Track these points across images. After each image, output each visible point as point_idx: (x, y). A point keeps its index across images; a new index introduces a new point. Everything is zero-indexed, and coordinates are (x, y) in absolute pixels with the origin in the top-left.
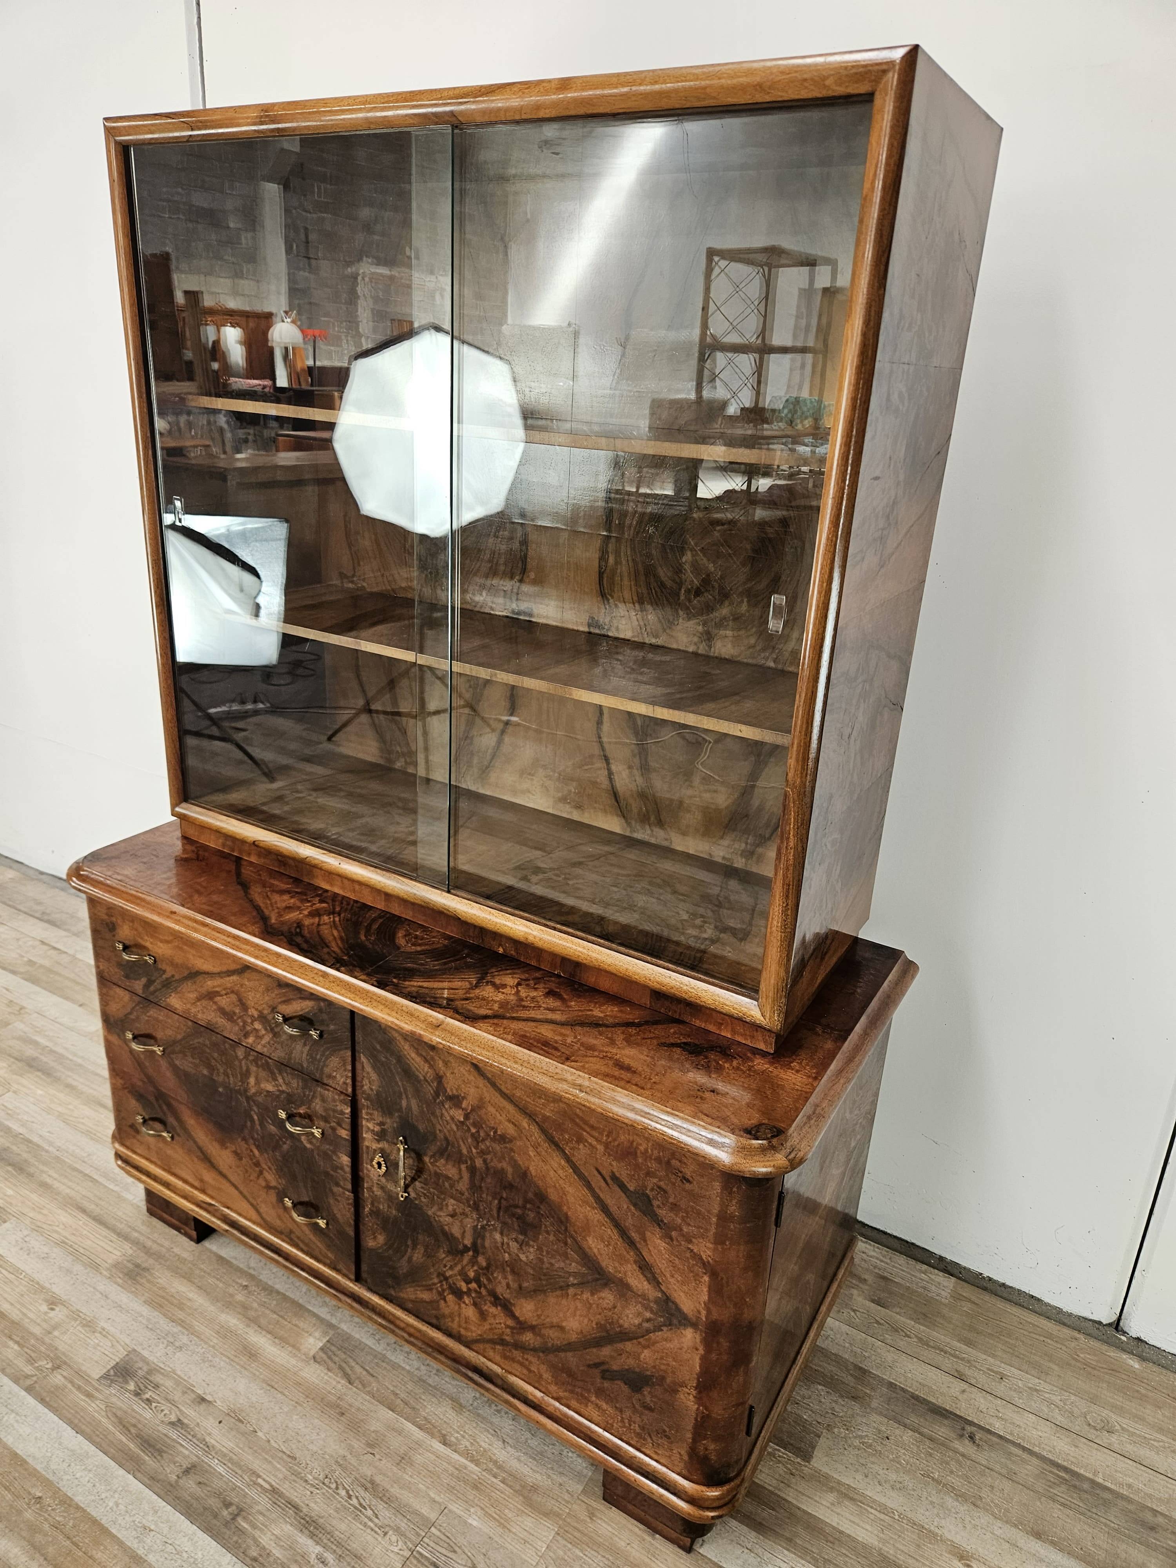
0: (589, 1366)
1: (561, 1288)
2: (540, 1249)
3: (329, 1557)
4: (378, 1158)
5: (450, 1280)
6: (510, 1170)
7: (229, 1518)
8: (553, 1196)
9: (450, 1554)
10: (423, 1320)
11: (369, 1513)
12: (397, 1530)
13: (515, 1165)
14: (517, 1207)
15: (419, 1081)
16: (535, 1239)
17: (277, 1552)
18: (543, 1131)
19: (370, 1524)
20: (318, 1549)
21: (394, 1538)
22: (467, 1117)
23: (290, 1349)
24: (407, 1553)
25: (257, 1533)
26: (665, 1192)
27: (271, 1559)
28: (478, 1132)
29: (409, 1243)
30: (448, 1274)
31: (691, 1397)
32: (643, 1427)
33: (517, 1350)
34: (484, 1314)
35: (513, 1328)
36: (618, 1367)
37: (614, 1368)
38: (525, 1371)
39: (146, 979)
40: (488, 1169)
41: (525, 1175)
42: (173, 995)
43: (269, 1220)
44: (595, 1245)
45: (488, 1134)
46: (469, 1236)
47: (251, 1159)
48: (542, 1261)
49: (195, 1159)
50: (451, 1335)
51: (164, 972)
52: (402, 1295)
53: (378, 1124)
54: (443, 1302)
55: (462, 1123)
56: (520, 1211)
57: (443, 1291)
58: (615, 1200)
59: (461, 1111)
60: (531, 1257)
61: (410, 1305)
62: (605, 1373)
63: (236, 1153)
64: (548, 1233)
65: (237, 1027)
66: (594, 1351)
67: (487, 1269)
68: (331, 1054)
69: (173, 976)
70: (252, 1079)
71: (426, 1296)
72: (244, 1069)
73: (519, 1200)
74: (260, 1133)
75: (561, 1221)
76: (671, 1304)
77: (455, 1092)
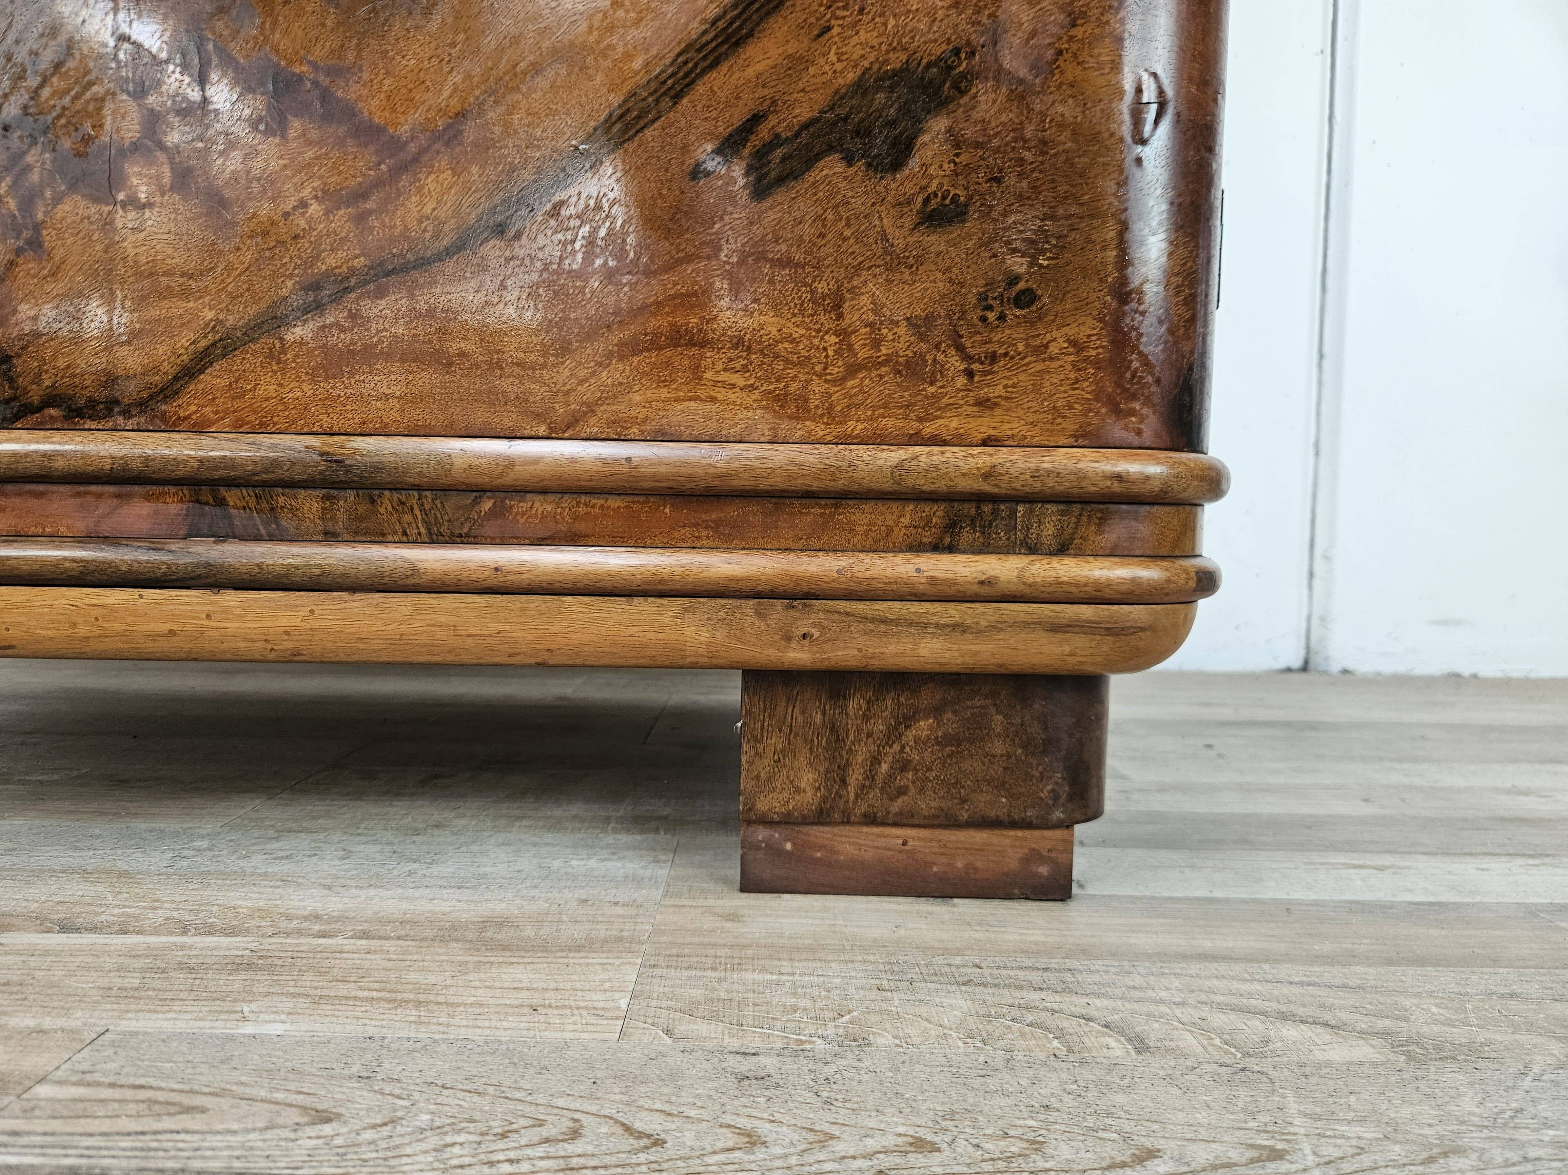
32: (929, 318)
33: (380, 293)
34: (223, 203)
35: (362, 195)
36: (821, 99)
37: (804, 112)
38: (425, 380)
50: (70, 410)
54: (24, 271)
57: (28, 205)
62: (769, 158)
66: (716, 79)
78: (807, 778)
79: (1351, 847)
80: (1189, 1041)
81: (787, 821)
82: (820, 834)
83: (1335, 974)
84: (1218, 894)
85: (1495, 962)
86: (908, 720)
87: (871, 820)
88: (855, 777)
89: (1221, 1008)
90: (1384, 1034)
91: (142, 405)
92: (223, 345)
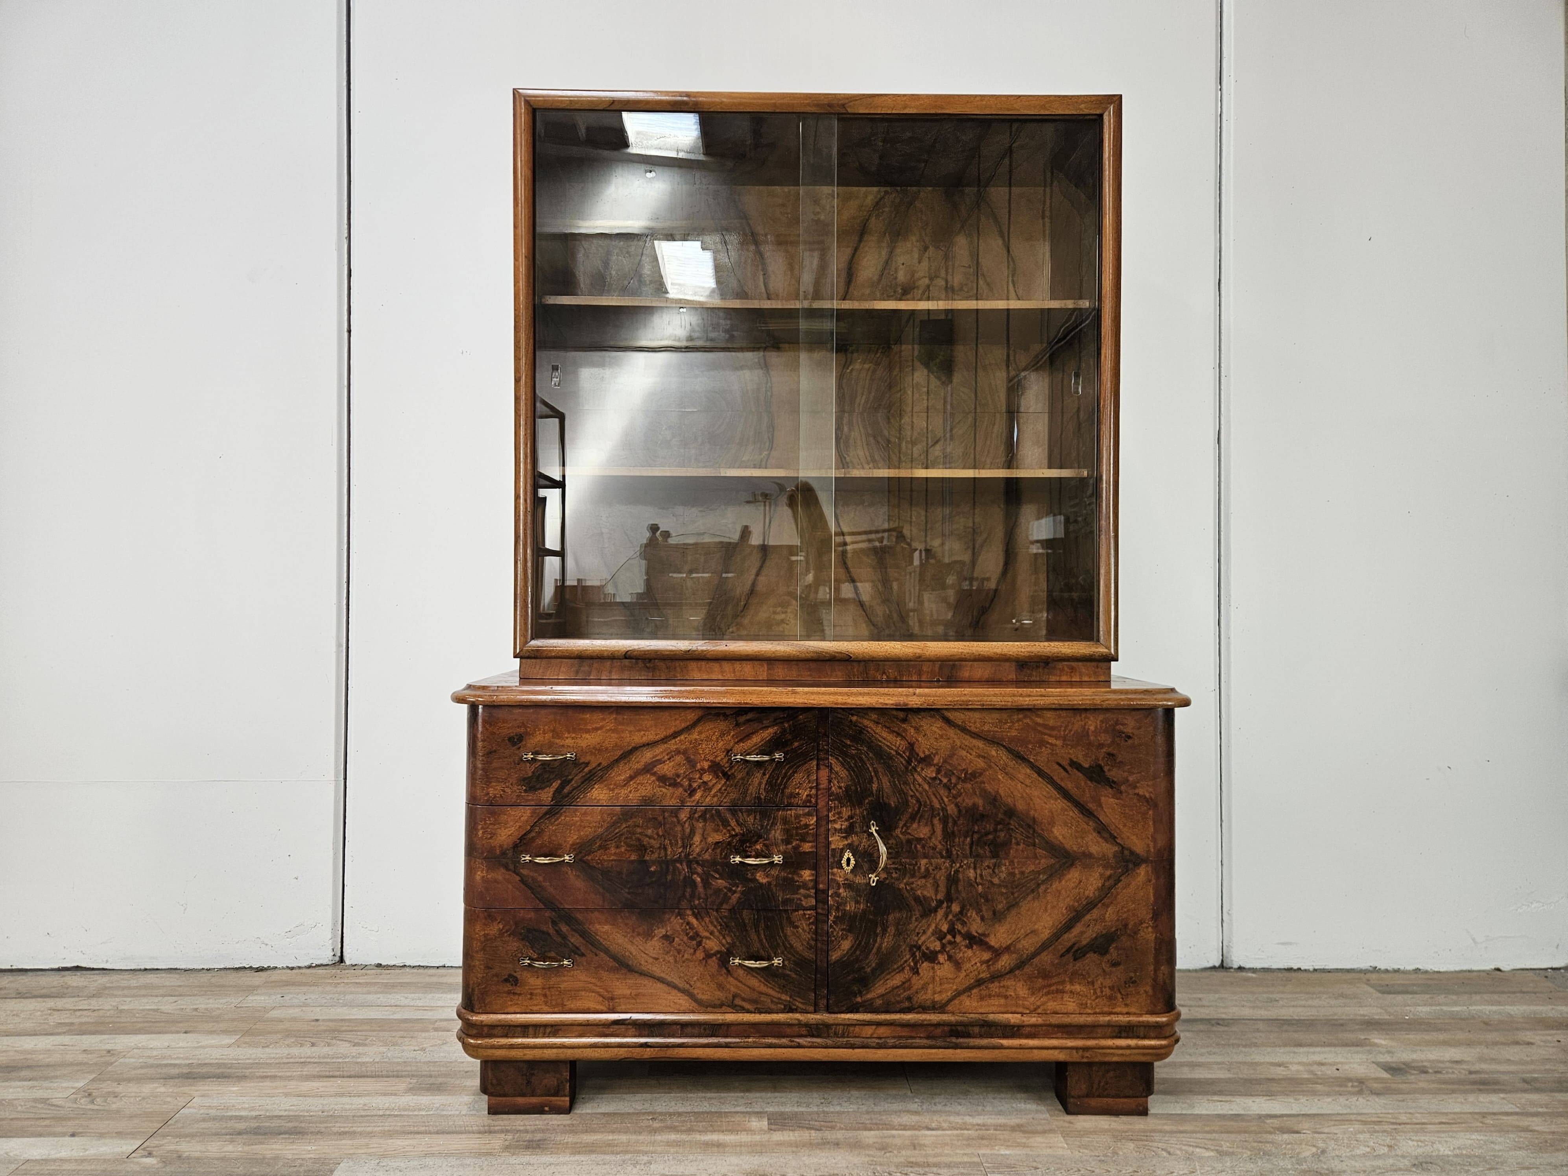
0: (1062, 956)
1: (1033, 891)
2: (1012, 862)
4: (847, 855)
5: (924, 948)
6: (980, 802)
8: (1021, 806)
10: (893, 1012)
13: (984, 793)
14: (987, 834)
15: (890, 757)
16: (1007, 854)
18: (1010, 751)
22: (938, 771)
26: (1113, 755)
28: (950, 780)
29: (879, 930)
30: (920, 942)
31: (1150, 929)
32: (1113, 987)
33: (993, 982)
34: (959, 963)
35: (988, 961)
36: (1088, 940)
37: (1084, 943)
38: (1002, 1001)
39: (559, 782)
40: (960, 811)
41: (995, 799)
42: (596, 786)
43: (704, 997)
44: (1060, 833)
45: (959, 778)
46: (942, 889)
47: (687, 934)
48: (1012, 874)
49: (604, 975)
50: (924, 1009)
51: (587, 764)
52: (869, 996)
53: (846, 820)
54: (915, 979)
55: (934, 779)
56: (991, 837)
57: (916, 964)
58: (1075, 783)
59: (933, 768)
60: (1003, 876)
61: (879, 1002)
62: (1077, 952)
63: (666, 937)
64: (1018, 844)
65: (681, 789)
66: (1066, 936)
67: (961, 912)
68: (794, 772)
69: (600, 764)
70: (697, 839)
71: (896, 980)
72: (688, 831)
73: (990, 827)
74: (702, 896)
75: (1029, 826)
76: (1126, 852)
77: (927, 753)
78: (1084, 1086)
79: (1220, 1093)
80: (1178, 1152)
81: (1079, 1097)
82: (1086, 1100)
83: (1209, 1136)
84: (1184, 1112)
85: (1245, 1132)
86: (1108, 1071)
87: (1099, 1096)
88: (1095, 1086)
89: (1185, 1145)
90: (1217, 1150)
91: (940, 1007)
92: (958, 994)
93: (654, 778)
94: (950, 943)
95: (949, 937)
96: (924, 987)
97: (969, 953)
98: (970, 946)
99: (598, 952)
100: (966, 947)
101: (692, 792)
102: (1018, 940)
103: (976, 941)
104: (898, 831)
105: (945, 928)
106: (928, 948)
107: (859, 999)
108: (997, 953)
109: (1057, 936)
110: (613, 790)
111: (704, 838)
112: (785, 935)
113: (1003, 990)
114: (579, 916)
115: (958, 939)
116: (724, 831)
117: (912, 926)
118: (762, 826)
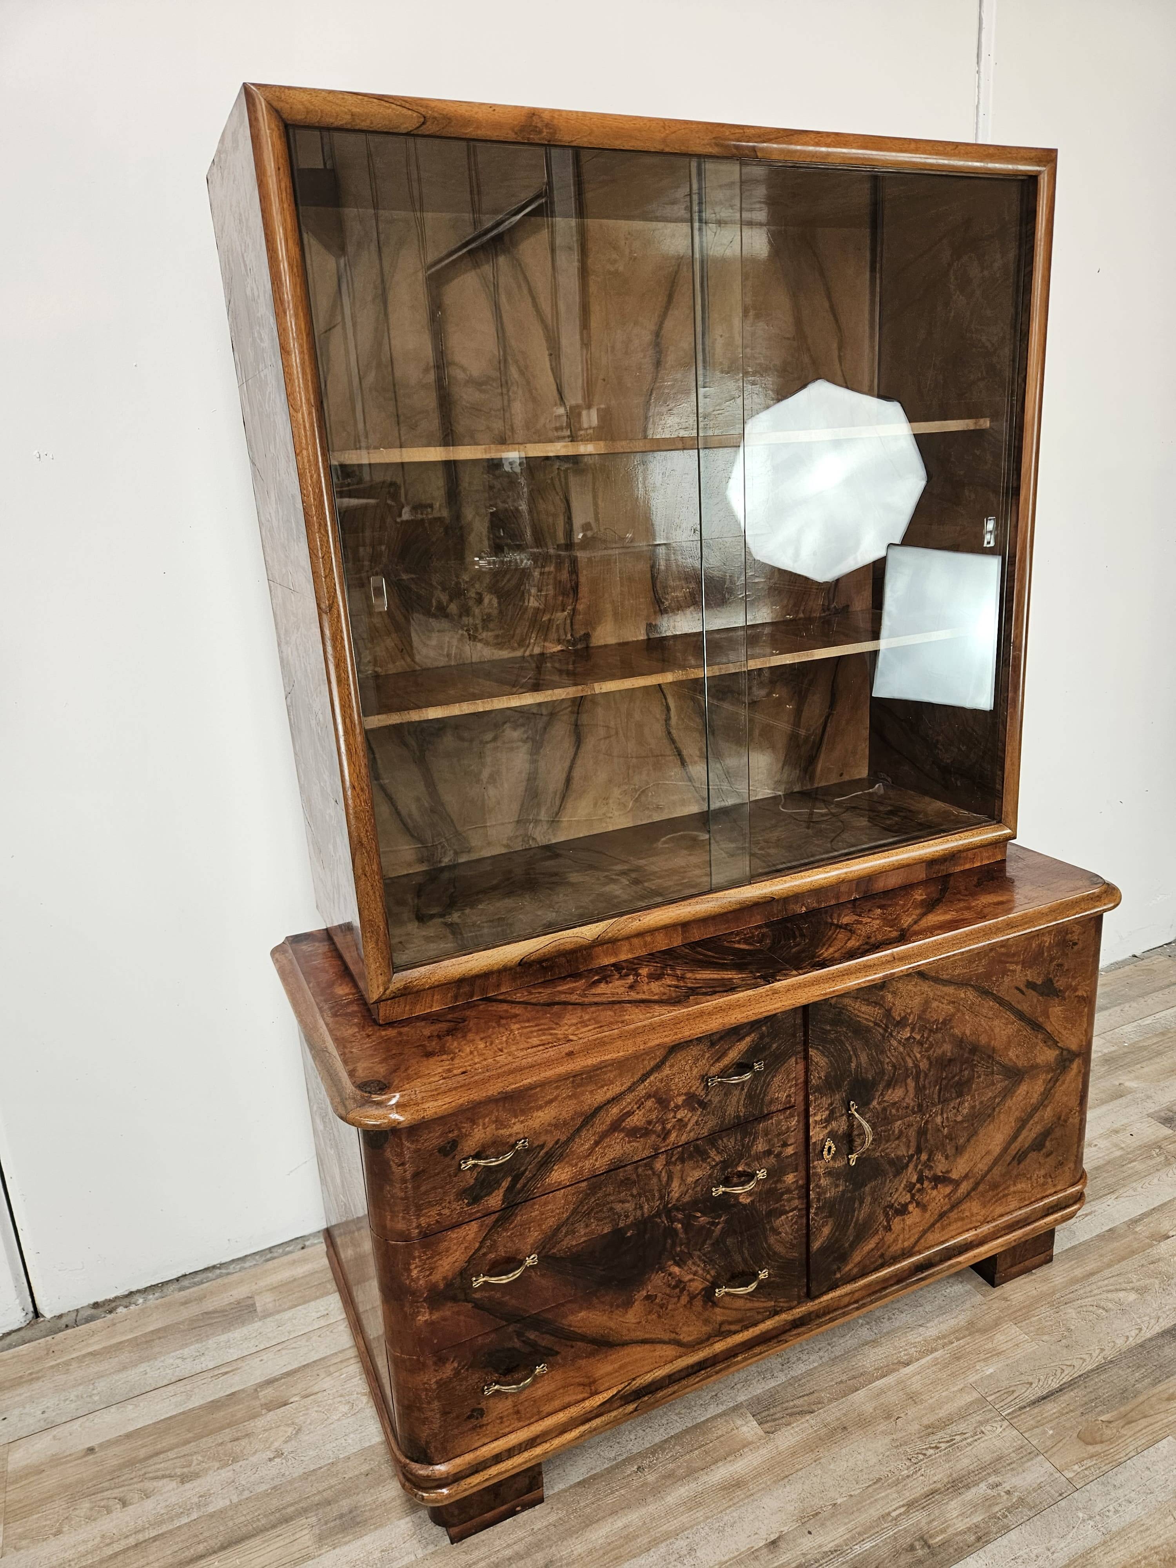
0: (1009, 1164)
1: (989, 1116)
2: (973, 1097)
3: (993, 1479)
4: (828, 1143)
5: (896, 1204)
6: (949, 1048)
7: (926, 1550)
8: (983, 1040)
9: (1015, 1395)
10: (867, 1273)
11: (958, 1438)
12: (981, 1423)
13: (953, 1038)
14: (953, 1077)
15: (869, 1030)
16: (969, 1090)
17: (977, 1518)
18: (977, 988)
19: (969, 1441)
20: (983, 1485)
21: (989, 1428)
22: (913, 1030)
23: (746, 1450)
24: (1006, 1423)
25: (951, 1531)
26: (1061, 965)
27: (982, 1525)
28: (923, 1036)
29: (857, 1204)
30: (893, 1201)
32: (1046, 1174)
33: (953, 1211)
34: (926, 1206)
35: (950, 1193)
36: (1030, 1142)
37: (1026, 1146)
38: (960, 1224)
39: (509, 1179)
40: (931, 1063)
41: (961, 1041)
42: (556, 1168)
43: (690, 1339)
44: (1014, 1055)
45: (931, 1031)
46: (913, 1144)
47: (669, 1286)
48: (974, 1107)
49: (583, 1362)
50: (895, 1260)
51: (542, 1146)
52: (847, 1269)
53: (827, 1109)
54: (888, 1234)
55: (908, 1039)
56: (957, 1078)
57: (888, 1222)
58: (1029, 1003)
59: (908, 1029)
60: (965, 1111)
61: (855, 1270)
62: (1020, 1157)
63: (648, 1297)
64: (979, 1077)
65: (653, 1137)
66: (1013, 1147)
67: (929, 1160)
68: (773, 1077)
69: (557, 1143)
70: (675, 1184)
71: (871, 1244)
72: (665, 1179)
73: (956, 1070)
74: (685, 1241)
75: (989, 1057)
76: (1065, 1052)
77: (903, 1014)
81: (1004, 1272)
83: (1114, 1270)
89: (1106, 1292)
90: (1133, 1289)
91: (908, 1253)
92: (925, 1232)
93: (622, 1135)
94: (919, 1190)
95: (918, 1186)
96: (895, 1240)
97: (935, 1192)
98: (935, 1187)
99: (574, 1343)
100: (933, 1188)
101: (666, 1134)
102: (975, 1165)
103: (939, 1180)
104: (875, 1103)
105: (914, 1179)
106: (899, 1204)
107: (838, 1276)
108: (957, 1183)
109: (1005, 1150)
110: (576, 1165)
111: (683, 1180)
112: (769, 1245)
113: (961, 1214)
114: (550, 1316)
115: (926, 1184)
116: (704, 1165)
117: (886, 1189)
118: (743, 1145)
